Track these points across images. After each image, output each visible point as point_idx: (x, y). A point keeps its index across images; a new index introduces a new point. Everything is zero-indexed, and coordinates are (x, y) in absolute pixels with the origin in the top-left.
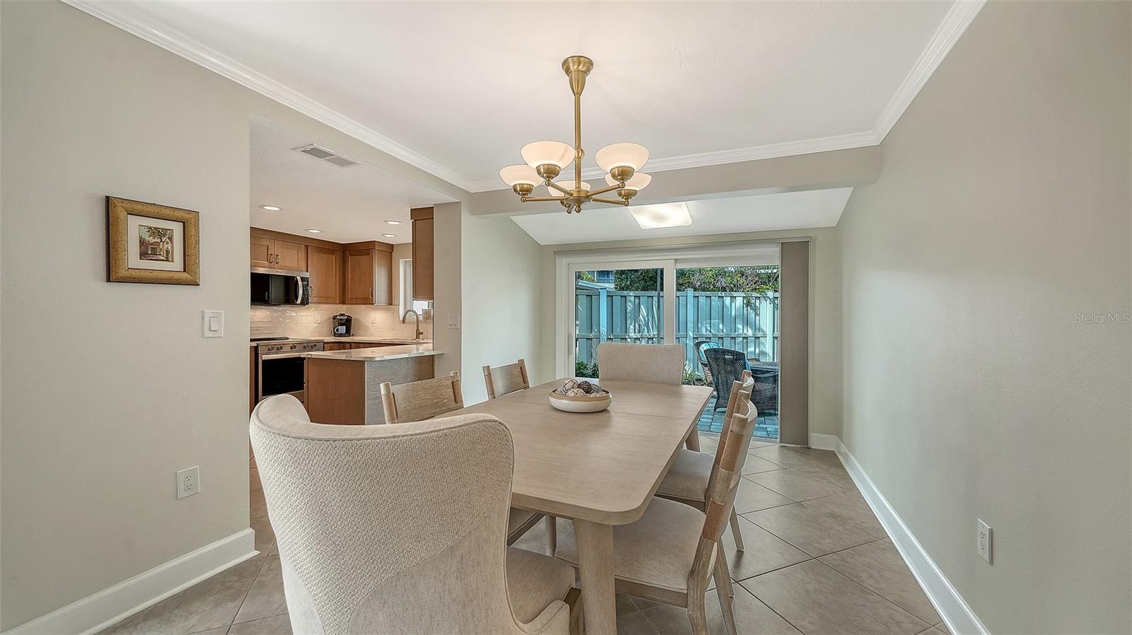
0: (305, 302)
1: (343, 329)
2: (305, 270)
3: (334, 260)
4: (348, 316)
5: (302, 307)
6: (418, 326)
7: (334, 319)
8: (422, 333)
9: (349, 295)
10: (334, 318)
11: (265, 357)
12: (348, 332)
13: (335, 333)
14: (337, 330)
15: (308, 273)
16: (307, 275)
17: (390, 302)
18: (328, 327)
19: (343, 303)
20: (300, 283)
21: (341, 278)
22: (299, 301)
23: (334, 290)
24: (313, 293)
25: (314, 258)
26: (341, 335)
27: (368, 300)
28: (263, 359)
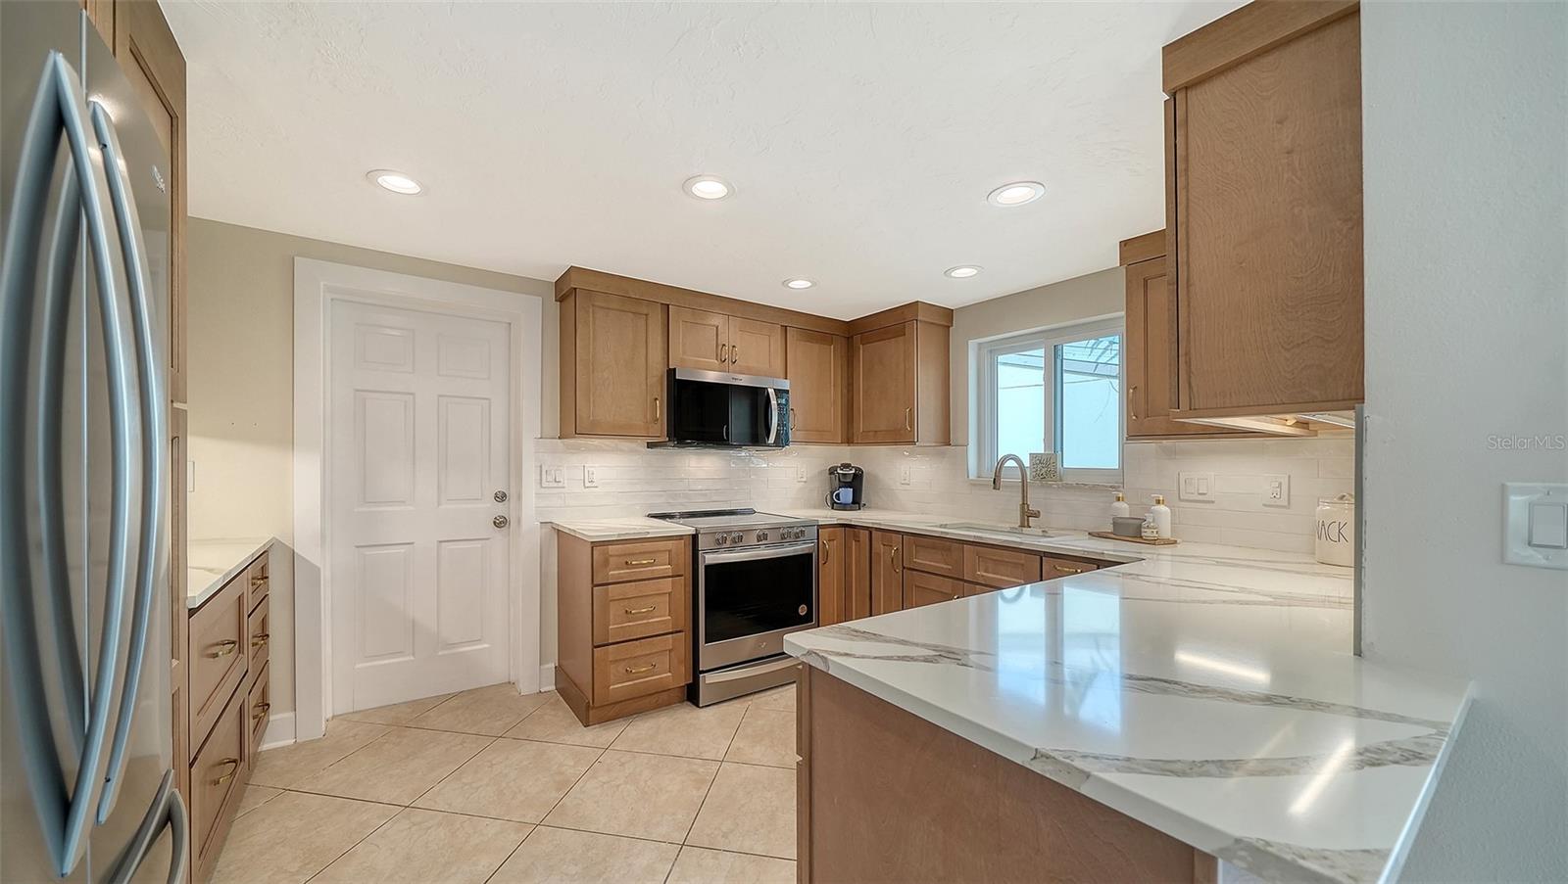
0: (782, 441)
1: (847, 495)
2: (782, 374)
3: (830, 356)
4: (857, 469)
5: (778, 452)
6: (1024, 497)
7: (830, 474)
8: (1036, 515)
9: (860, 426)
10: (832, 471)
11: (711, 559)
12: (856, 503)
13: (833, 503)
14: (838, 495)
15: (788, 382)
16: (786, 385)
17: (946, 439)
18: (821, 488)
19: (849, 440)
20: (774, 402)
21: (845, 391)
22: (772, 439)
23: (833, 417)
24: (795, 422)
25: (799, 350)
26: (844, 507)
27: (901, 435)
28: (707, 562)
